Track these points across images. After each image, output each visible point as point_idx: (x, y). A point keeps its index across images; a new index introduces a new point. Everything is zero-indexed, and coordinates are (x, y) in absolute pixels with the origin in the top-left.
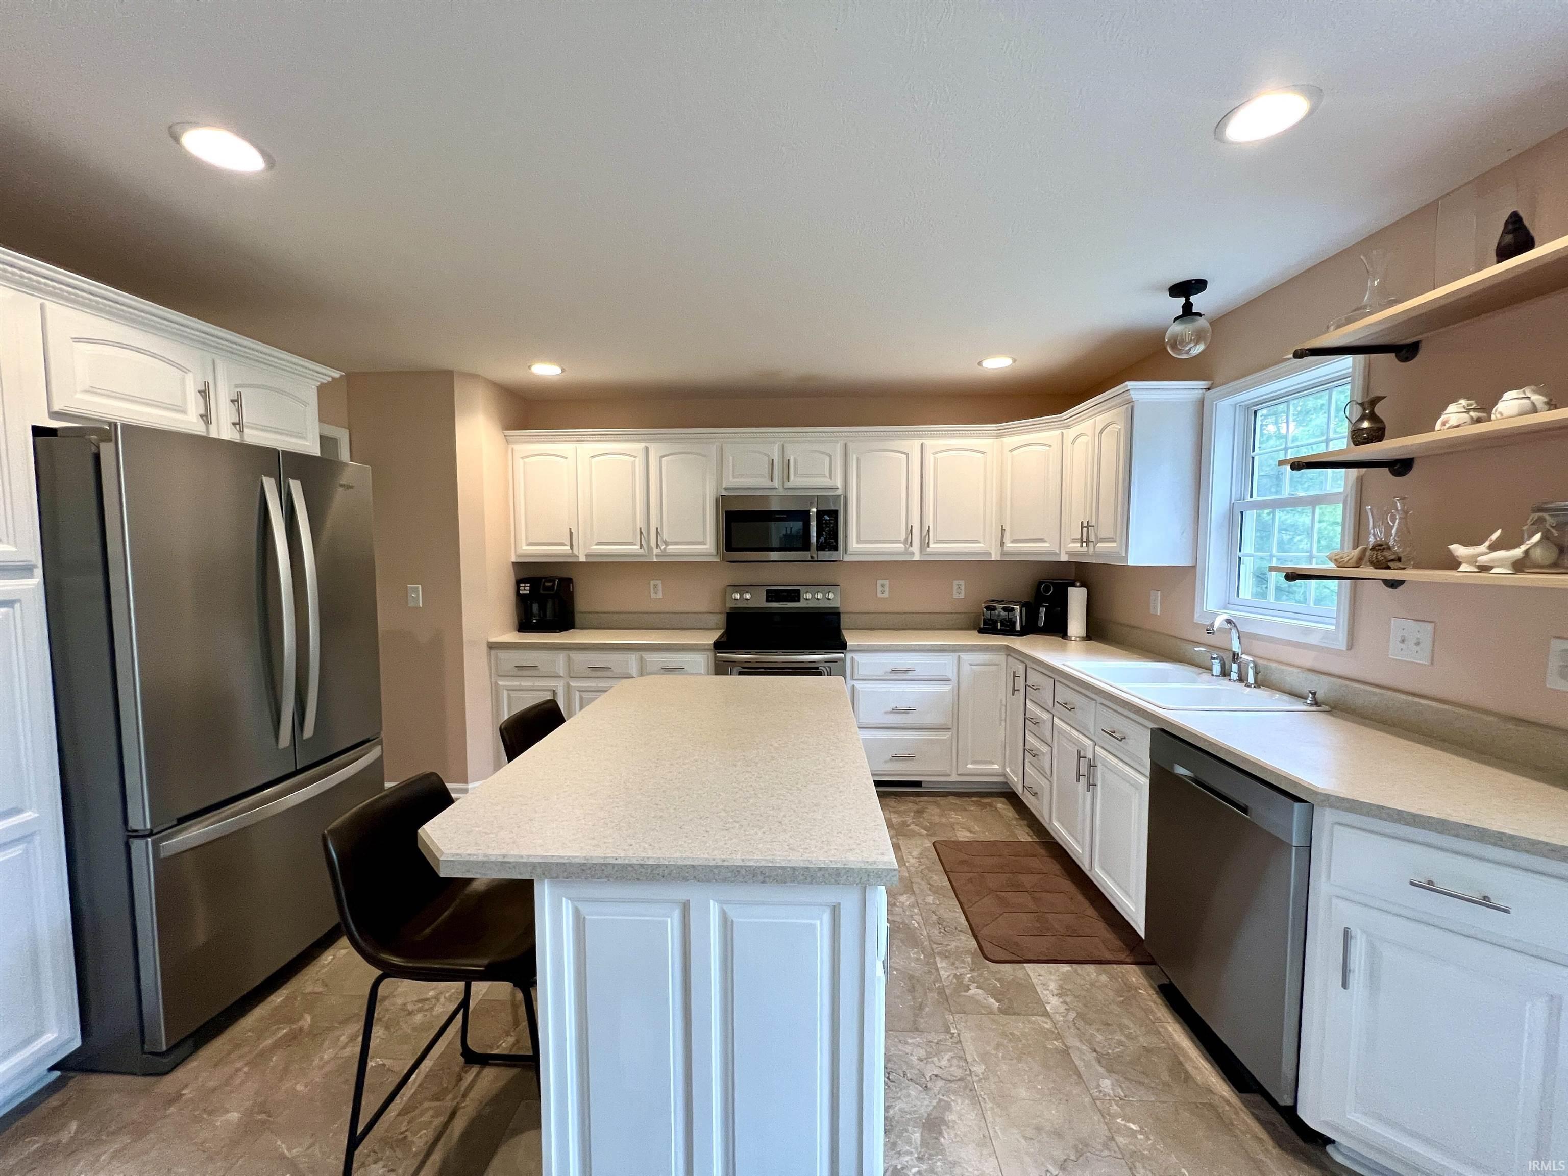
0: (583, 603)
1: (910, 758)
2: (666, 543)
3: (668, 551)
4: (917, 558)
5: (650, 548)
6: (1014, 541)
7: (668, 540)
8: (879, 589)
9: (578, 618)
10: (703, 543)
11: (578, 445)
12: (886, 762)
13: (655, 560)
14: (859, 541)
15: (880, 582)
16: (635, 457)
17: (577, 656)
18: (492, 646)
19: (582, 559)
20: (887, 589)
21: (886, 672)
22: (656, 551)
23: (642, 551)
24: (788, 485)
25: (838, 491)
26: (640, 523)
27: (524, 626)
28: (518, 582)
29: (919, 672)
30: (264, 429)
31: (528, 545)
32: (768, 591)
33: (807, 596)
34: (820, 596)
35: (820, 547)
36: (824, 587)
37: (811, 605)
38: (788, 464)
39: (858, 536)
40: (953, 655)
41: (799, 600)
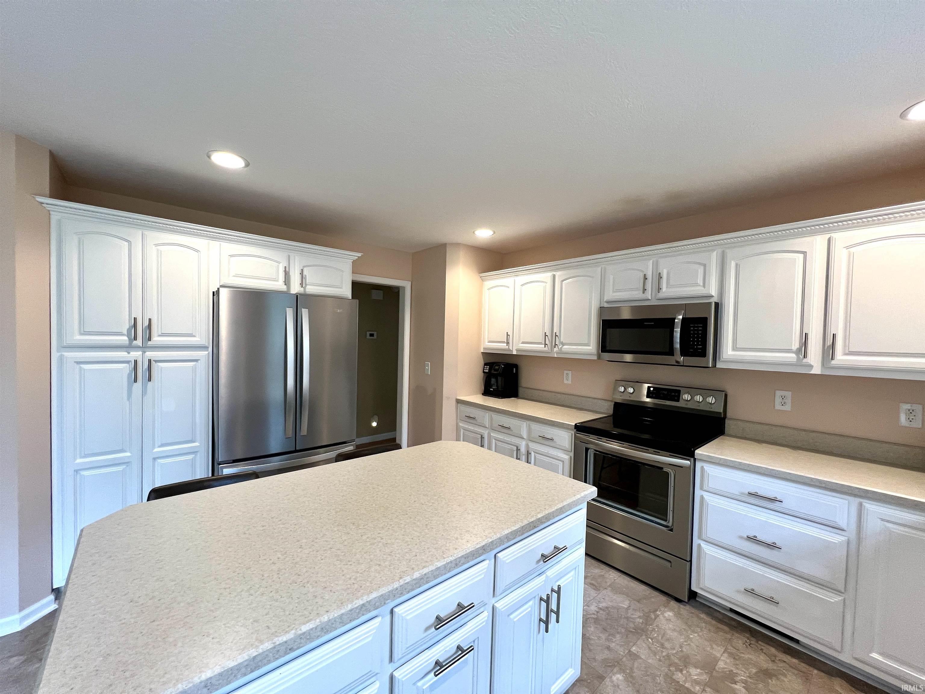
1: (771, 600)
2: (563, 344)
3: (563, 350)
4: (817, 370)
5: (551, 347)
7: (564, 342)
8: (778, 400)
9: (521, 391)
10: (587, 345)
11: (516, 278)
12: (738, 592)
13: (556, 356)
14: (735, 349)
15: (779, 393)
16: (546, 283)
17: (495, 416)
18: (459, 401)
19: (515, 353)
20: (789, 401)
21: (743, 494)
22: (555, 349)
23: (546, 349)
24: (661, 295)
25: (713, 298)
26: (547, 331)
27: (487, 392)
29: (789, 504)
30: (319, 285)
31: (489, 342)
33: (687, 397)
34: (699, 398)
35: (684, 353)
36: (706, 391)
37: (690, 406)
38: (660, 277)
39: (735, 341)
40: (851, 500)
41: (677, 400)
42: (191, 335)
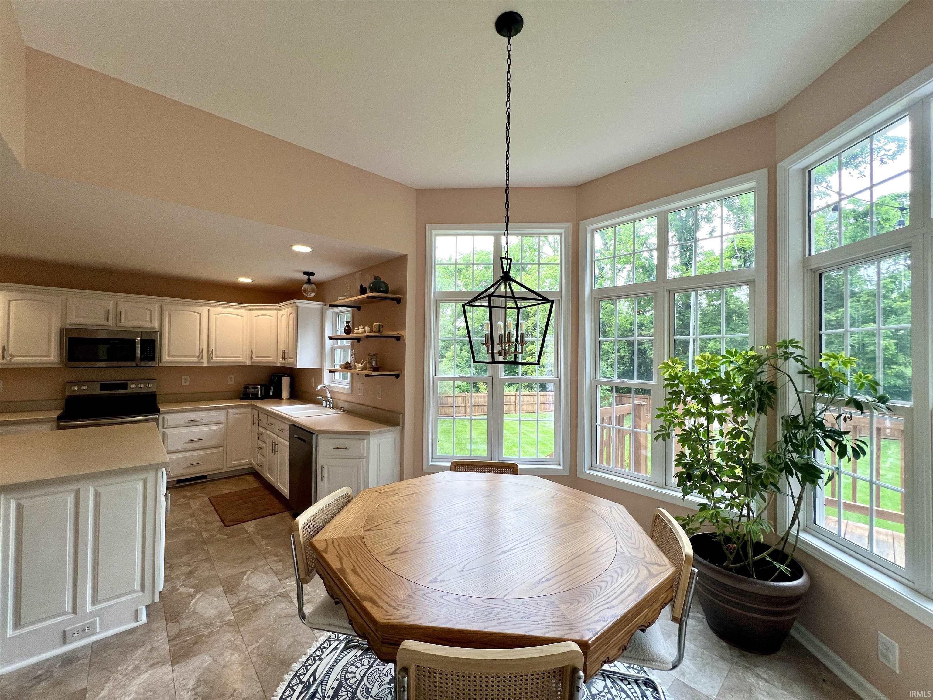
1: (199, 464)
3: (13, 361)
4: (205, 364)
6: (257, 357)
7: (13, 354)
10: (47, 356)
12: (184, 468)
14: (169, 355)
20: (188, 380)
21: (185, 423)
25: (156, 329)
32: (101, 385)
33: (133, 386)
34: (142, 386)
35: (141, 359)
36: (146, 382)
38: (120, 313)
40: (225, 411)
41: (126, 389)
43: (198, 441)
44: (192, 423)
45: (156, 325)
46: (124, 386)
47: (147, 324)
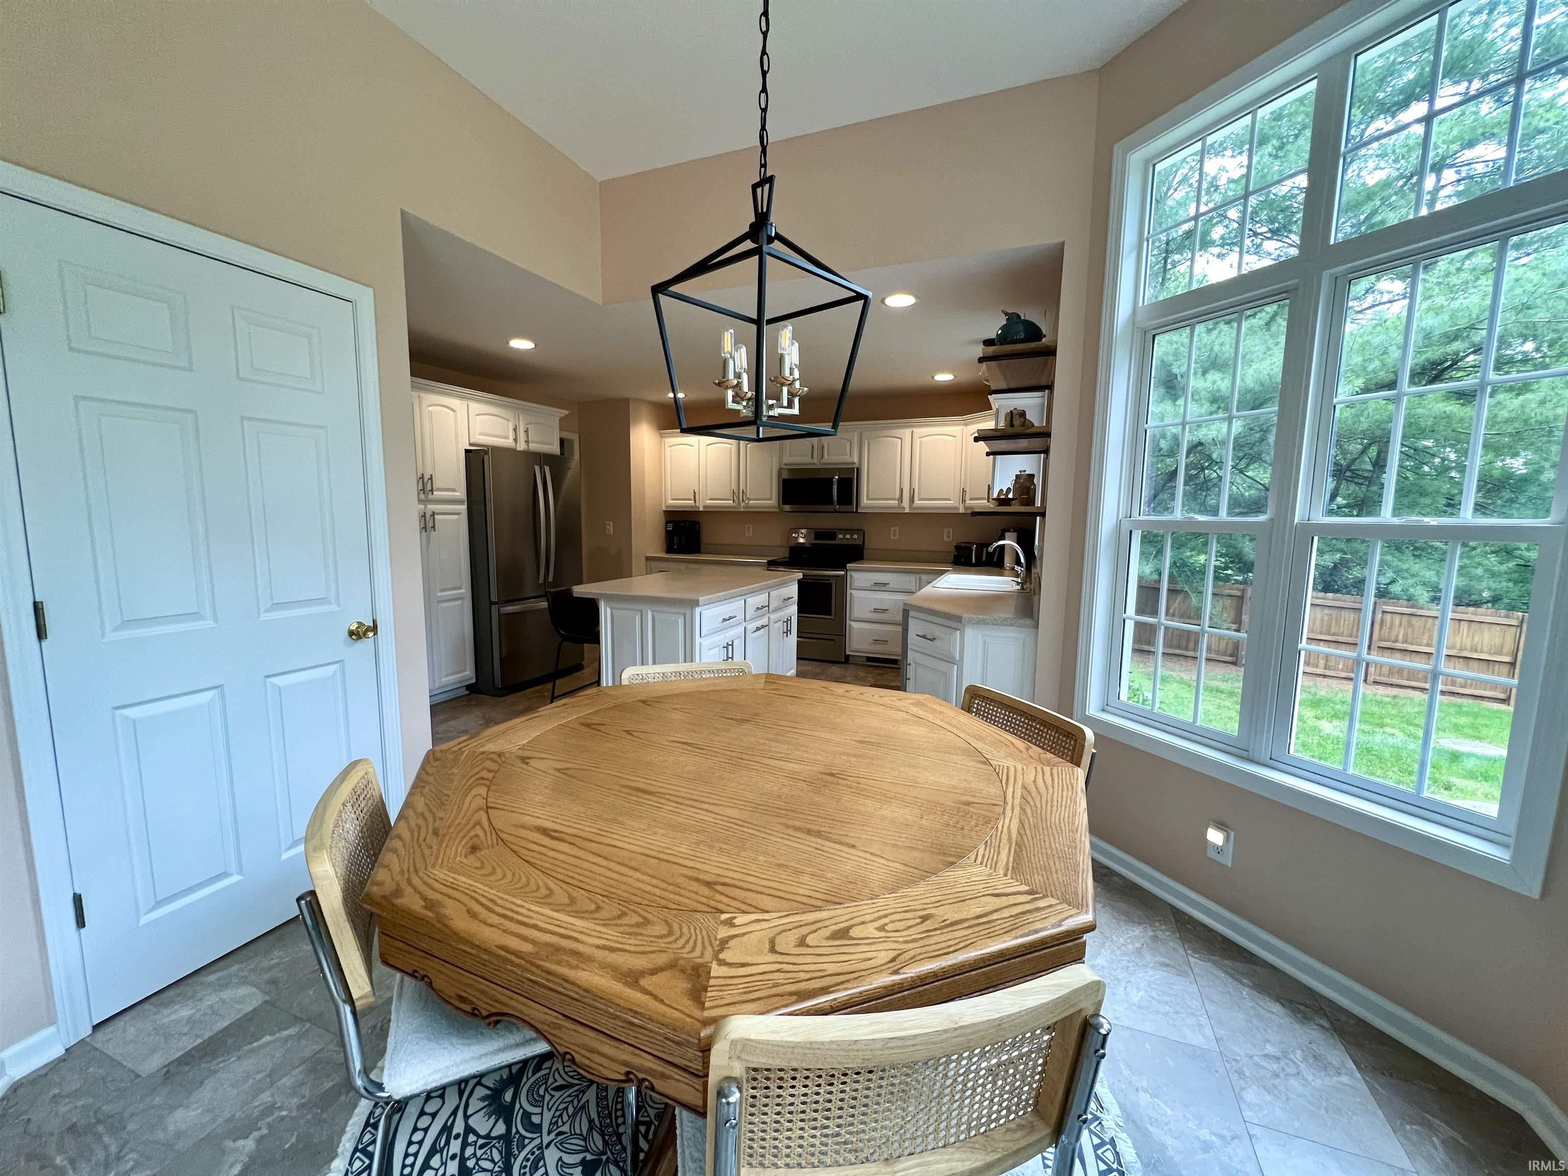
0: (707, 537)
1: (884, 642)
2: (749, 500)
3: (749, 504)
4: (907, 511)
5: (739, 503)
6: (971, 499)
7: (750, 498)
8: (890, 532)
10: (770, 499)
11: (700, 438)
12: (870, 644)
13: (743, 510)
14: (867, 499)
15: (892, 528)
16: (732, 445)
18: (648, 559)
19: (701, 509)
20: (897, 533)
21: (873, 585)
22: (742, 504)
23: (734, 504)
24: (823, 461)
25: (855, 465)
26: (734, 487)
27: (669, 550)
28: (667, 522)
29: (893, 585)
30: (538, 443)
32: (815, 534)
33: (841, 536)
34: (848, 536)
35: (840, 502)
36: (852, 531)
37: (843, 542)
38: (823, 447)
39: (867, 496)
40: (918, 576)
41: (835, 539)
42: (454, 490)
43: (885, 611)
44: (880, 586)
45: (856, 460)
46: (831, 535)
47: (847, 459)
